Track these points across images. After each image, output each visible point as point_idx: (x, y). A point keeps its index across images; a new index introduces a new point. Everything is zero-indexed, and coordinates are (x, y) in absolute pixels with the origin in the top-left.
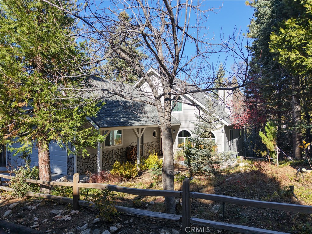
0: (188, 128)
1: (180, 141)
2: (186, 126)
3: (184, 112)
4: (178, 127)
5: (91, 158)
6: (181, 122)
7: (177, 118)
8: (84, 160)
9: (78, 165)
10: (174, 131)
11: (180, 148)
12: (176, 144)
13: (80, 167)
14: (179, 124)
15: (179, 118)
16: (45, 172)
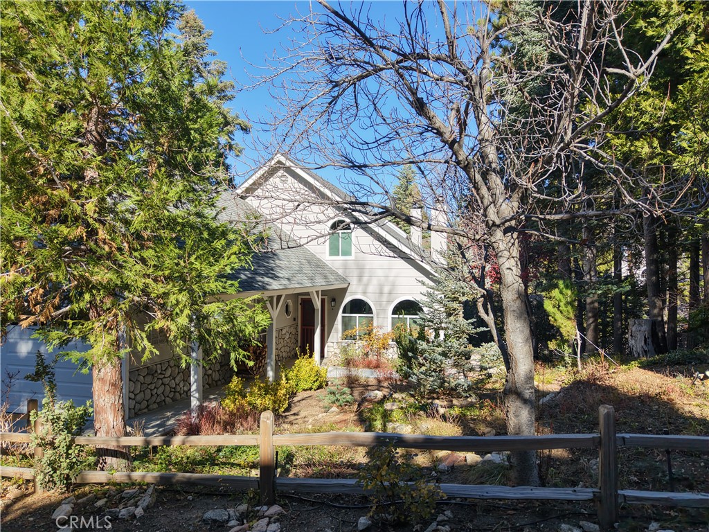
0: (364, 293)
1: (346, 324)
2: (360, 289)
3: (356, 257)
4: (343, 291)
5: (159, 372)
6: (350, 281)
7: (340, 272)
8: (144, 377)
9: (129, 392)
10: (334, 300)
11: (346, 339)
12: (337, 330)
13: (135, 395)
14: (344, 286)
15: (345, 272)
16: (112, 415)
